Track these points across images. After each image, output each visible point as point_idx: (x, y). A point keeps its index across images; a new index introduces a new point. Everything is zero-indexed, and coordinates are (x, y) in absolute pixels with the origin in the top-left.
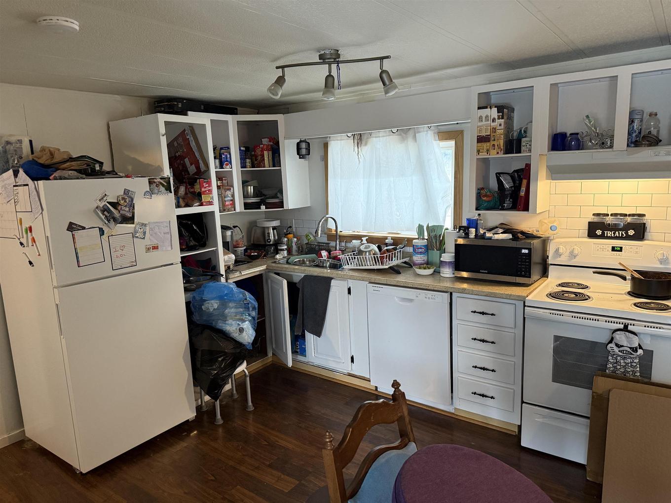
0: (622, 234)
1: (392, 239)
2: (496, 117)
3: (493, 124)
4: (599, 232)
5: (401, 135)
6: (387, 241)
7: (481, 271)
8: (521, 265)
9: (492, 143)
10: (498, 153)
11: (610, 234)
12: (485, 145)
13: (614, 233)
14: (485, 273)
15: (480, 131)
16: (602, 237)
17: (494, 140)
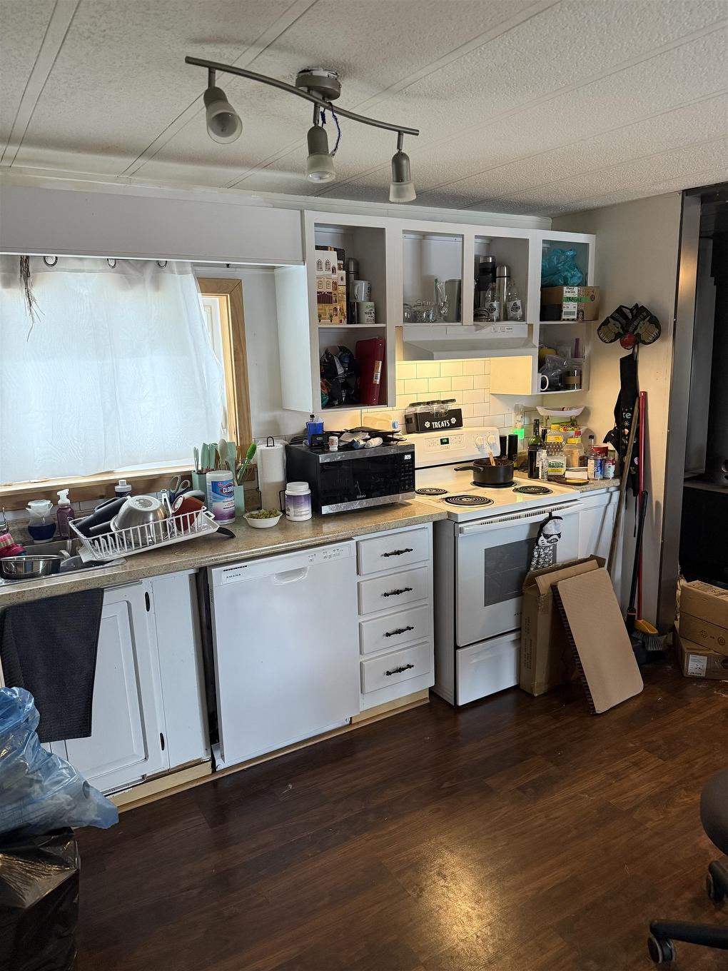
0: (447, 424)
1: (128, 483)
2: (337, 267)
3: (334, 276)
4: (427, 425)
5: (123, 272)
6: (118, 488)
7: (358, 497)
8: (405, 476)
9: (334, 305)
10: (341, 321)
11: (436, 425)
12: (328, 308)
13: (440, 424)
14: (363, 498)
15: (320, 284)
16: (431, 429)
17: (336, 301)
